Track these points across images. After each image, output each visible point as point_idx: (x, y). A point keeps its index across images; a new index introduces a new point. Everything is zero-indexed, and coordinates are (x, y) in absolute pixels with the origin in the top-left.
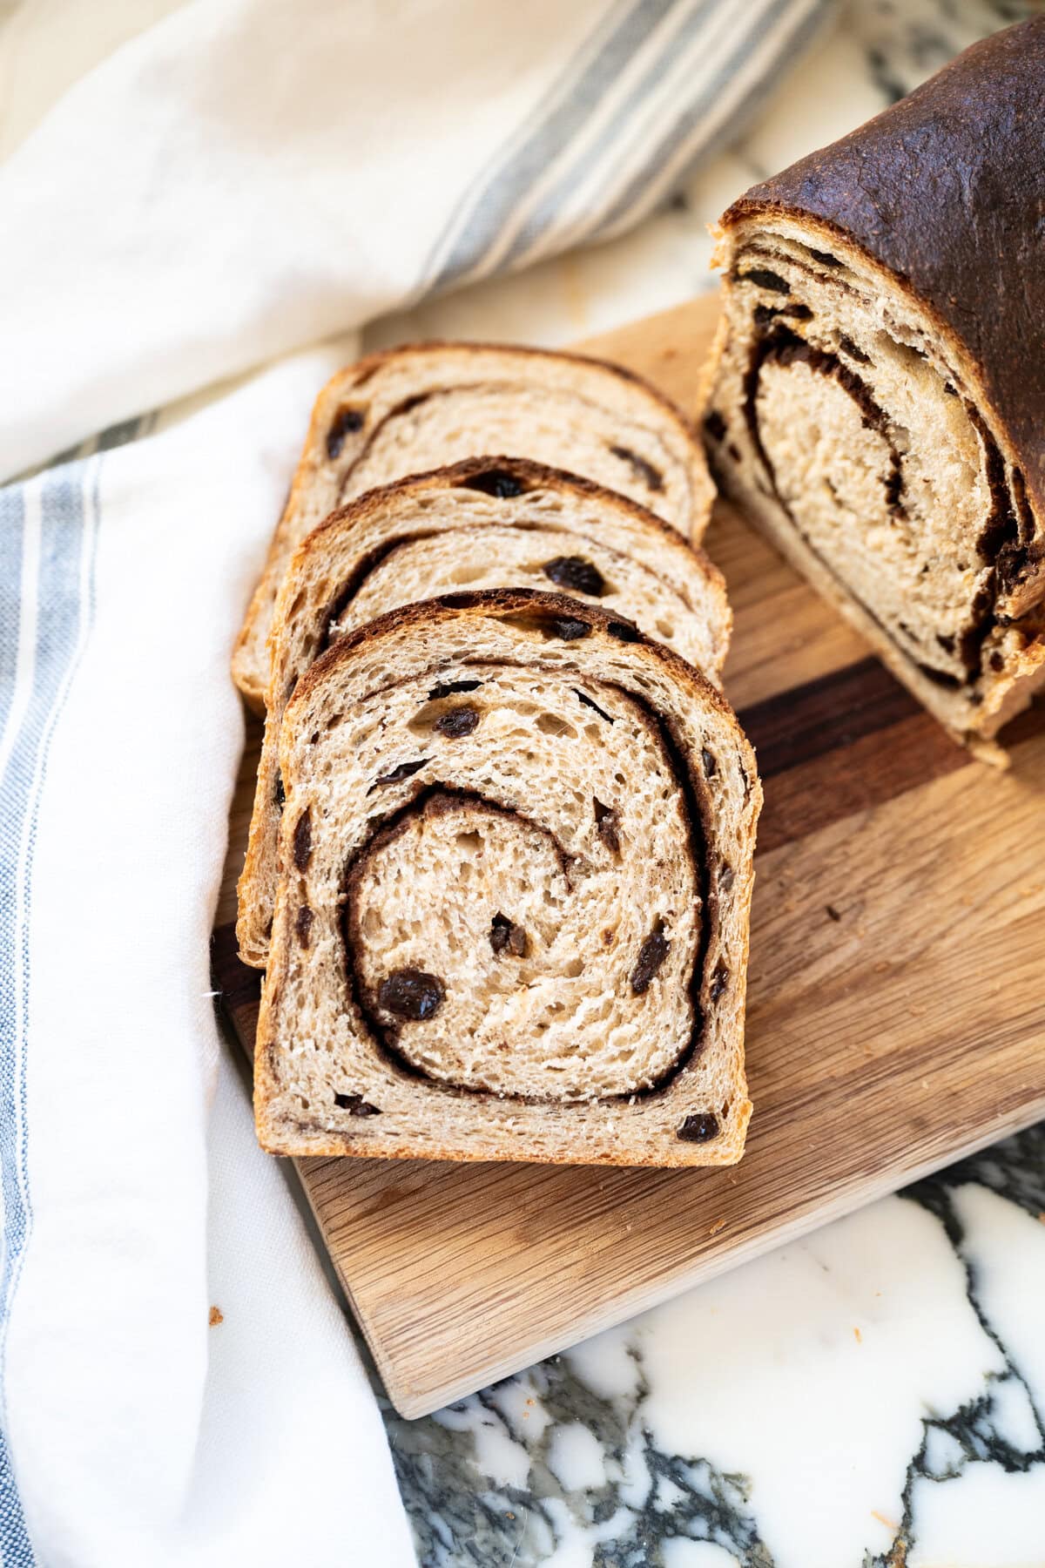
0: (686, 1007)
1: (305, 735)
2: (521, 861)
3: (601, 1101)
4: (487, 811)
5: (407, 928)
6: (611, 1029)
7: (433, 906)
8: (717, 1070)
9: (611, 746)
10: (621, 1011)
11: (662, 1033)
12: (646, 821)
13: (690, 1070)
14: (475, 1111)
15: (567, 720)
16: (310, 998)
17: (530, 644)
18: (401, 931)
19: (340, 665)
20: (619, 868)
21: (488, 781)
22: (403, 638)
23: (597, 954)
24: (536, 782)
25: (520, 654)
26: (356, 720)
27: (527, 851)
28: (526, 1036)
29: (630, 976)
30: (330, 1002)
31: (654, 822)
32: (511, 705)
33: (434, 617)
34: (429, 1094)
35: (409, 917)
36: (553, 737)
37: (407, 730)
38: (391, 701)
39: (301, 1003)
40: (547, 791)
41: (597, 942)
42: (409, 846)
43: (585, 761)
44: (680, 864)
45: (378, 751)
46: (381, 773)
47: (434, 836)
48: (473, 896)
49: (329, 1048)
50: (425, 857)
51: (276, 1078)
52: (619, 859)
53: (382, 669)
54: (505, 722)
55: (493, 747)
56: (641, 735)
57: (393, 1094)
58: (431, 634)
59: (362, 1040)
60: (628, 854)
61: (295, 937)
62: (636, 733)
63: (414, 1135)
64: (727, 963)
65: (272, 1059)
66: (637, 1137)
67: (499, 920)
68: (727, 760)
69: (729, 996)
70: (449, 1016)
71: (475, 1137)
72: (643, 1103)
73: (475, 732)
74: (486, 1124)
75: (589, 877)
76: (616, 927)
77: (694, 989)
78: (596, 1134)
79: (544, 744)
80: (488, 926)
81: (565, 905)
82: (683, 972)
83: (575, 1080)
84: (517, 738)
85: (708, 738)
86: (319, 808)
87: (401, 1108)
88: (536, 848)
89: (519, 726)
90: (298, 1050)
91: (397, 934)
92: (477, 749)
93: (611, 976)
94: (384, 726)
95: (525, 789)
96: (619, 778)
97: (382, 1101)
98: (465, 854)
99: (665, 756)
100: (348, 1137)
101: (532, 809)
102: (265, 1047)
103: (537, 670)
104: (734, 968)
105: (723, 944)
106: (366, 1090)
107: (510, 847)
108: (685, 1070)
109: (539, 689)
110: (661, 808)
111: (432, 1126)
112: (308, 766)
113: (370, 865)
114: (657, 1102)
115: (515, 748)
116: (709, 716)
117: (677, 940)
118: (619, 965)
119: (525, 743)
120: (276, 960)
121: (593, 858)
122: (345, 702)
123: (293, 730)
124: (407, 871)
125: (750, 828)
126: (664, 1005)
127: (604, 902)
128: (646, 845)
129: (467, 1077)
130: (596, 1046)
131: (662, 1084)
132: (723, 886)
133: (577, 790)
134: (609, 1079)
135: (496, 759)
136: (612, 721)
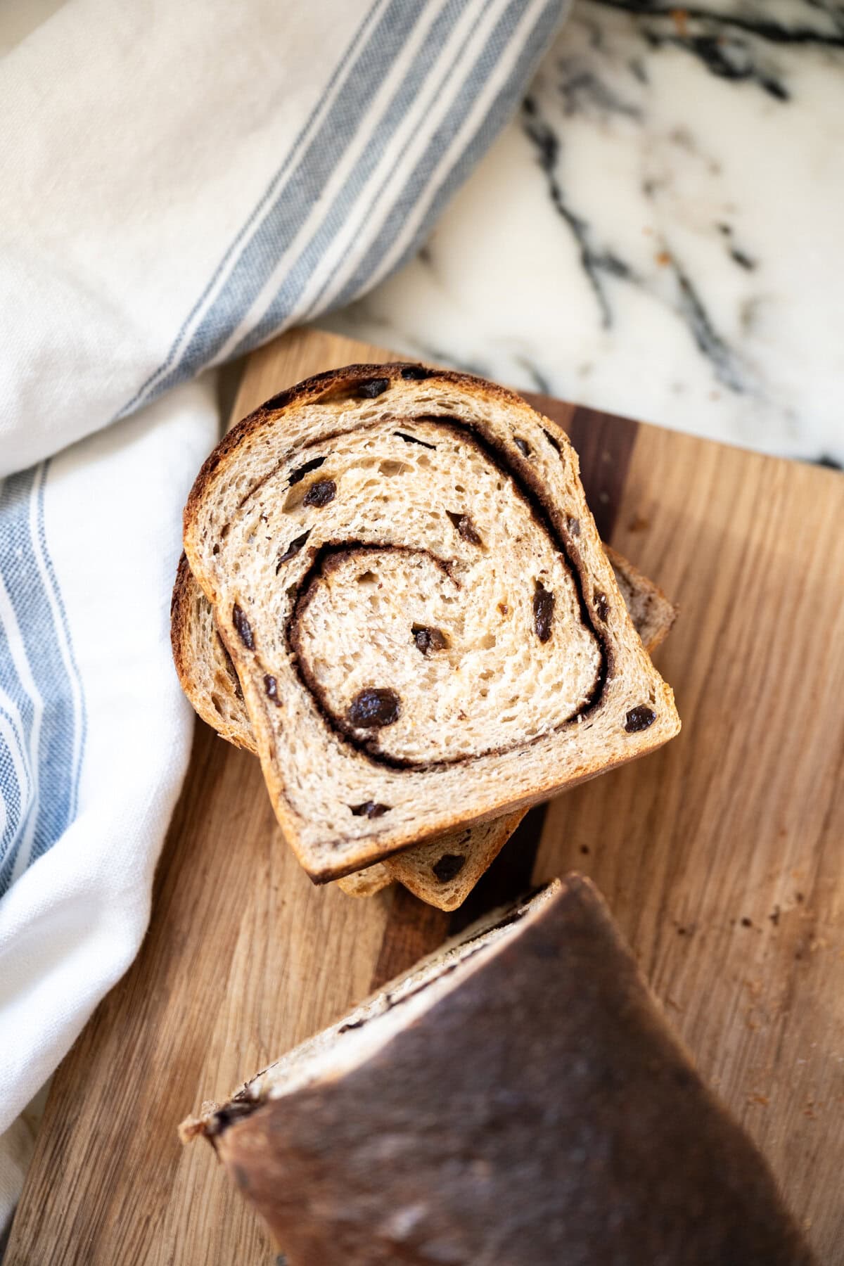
0: (587, 635)
1: (206, 550)
2: (413, 580)
3: (555, 729)
4: (370, 552)
5: (350, 661)
6: (536, 673)
7: (362, 637)
8: (631, 670)
9: (442, 467)
10: (538, 658)
11: (578, 660)
12: (493, 512)
13: (612, 678)
14: (464, 776)
15: (401, 460)
16: (299, 743)
17: (348, 413)
18: (345, 665)
19: (209, 487)
20: (488, 556)
21: (363, 530)
22: (249, 447)
23: (500, 625)
24: (398, 517)
25: (345, 423)
26: (241, 523)
27: (413, 570)
28: (475, 702)
29: (533, 629)
30: (315, 740)
31: (500, 511)
32: (355, 465)
33: (266, 421)
34: (423, 778)
35: (348, 652)
36: (396, 478)
37: (284, 515)
38: (261, 499)
39: (293, 751)
40: (409, 521)
41: (496, 616)
42: (325, 599)
43: (428, 486)
44: (533, 534)
45: (269, 538)
46: (279, 554)
47: (340, 585)
48: (388, 619)
49: (330, 774)
50: (340, 603)
51: (298, 815)
52: (484, 549)
53: (244, 477)
54: (356, 480)
55: (355, 502)
56: (461, 450)
57: (394, 789)
58: (270, 436)
59: (353, 757)
60: (489, 541)
61: (266, 700)
62: (457, 449)
63: (426, 812)
64: (601, 588)
65: (289, 802)
66: (596, 745)
67: (416, 630)
68: (536, 439)
69: (613, 612)
70: (410, 712)
71: (473, 796)
72: (588, 718)
73: (336, 496)
74: (477, 781)
75: (468, 571)
76: (506, 600)
77: (585, 619)
78: (564, 756)
79: (392, 485)
80: (410, 636)
81: (460, 599)
82: (572, 611)
83: (528, 721)
84: (370, 488)
85: (513, 428)
86: (244, 598)
87: (406, 797)
88: (419, 566)
89: (368, 478)
90: (306, 785)
91: (345, 670)
92: (345, 508)
93: (519, 636)
94: (266, 519)
95: (392, 526)
96: (459, 488)
97: (390, 798)
98: (368, 590)
99: (487, 458)
100: (374, 836)
101: (404, 539)
102: (279, 794)
103: (363, 430)
104: (607, 590)
105: (592, 576)
106: (373, 795)
107: (399, 572)
108: (608, 680)
109: (370, 444)
110: (500, 498)
111: (437, 801)
112: (220, 570)
113: (302, 626)
114: (599, 712)
115: (372, 497)
116: (508, 411)
117: (557, 588)
118: (521, 625)
119: (378, 490)
120: (260, 724)
121: (465, 557)
122: (227, 514)
123: (196, 551)
124: (331, 618)
125: (575, 480)
126: (569, 640)
127: (488, 584)
128: (501, 530)
129: (445, 752)
130: (531, 690)
131: (596, 698)
132: (573, 533)
133: (431, 511)
134: (554, 710)
135: (362, 511)
136: (434, 447)
